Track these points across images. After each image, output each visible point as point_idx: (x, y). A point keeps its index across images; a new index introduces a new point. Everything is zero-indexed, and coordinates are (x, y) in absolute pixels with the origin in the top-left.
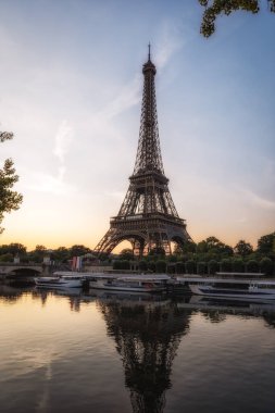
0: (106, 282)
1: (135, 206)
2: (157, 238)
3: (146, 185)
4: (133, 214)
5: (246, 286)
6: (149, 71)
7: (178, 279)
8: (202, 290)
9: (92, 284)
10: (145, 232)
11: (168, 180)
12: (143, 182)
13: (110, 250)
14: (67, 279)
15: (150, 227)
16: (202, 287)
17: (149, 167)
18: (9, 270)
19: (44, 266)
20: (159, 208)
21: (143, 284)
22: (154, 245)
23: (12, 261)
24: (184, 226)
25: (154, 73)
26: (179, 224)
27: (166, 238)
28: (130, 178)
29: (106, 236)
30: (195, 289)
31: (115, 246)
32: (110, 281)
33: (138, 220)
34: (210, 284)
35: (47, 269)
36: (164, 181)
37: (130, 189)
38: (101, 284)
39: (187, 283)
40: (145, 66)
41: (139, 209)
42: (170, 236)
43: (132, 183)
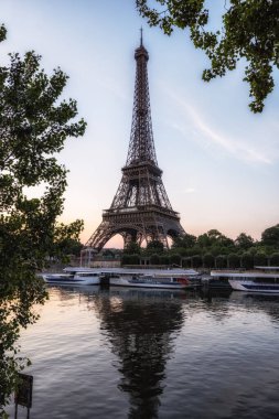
0: (131, 278)
1: (128, 198)
3: (140, 177)
4: (126, 207)
6: (141, 56)
7: (213, 274)
8: (245, 286)
9: (112, 281)
10: (140, 225)
11: (161, 172)
12: (137, 173)
15: (145, 219)
16: (246, 283)
17: (142, 157)
20: (153, 200)
21: (175, 279)
22: (150, 239)
24: (178, 219)
25: (147, 58)
26: (172, 217)
27: (163, 232)
28: (123, 170)
29: (99, 230)
30: (237, 285)
31: (107, 239)
33: (131, 213)
34: (249, 279)
36: (158, 173)
37: (123, 180)
38: (124, 281)
39: (222, 278)
40: (137, 51)
41: (132, 202)
42: (166, 229)
43: (125, 174)
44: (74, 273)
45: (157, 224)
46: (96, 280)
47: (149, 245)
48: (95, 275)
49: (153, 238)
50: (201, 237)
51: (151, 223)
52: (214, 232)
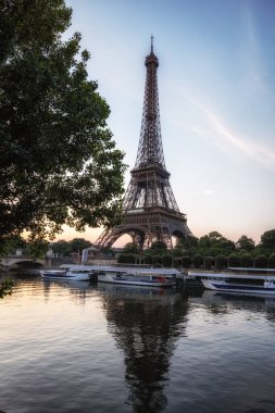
0: (115, 276)
1: (136, 200)
2: (158, 231)
3: (147, 179)
4: (133, 208)
5: (262, 282)
6: (152, 63)
7: (190, 273)
8: (215, 285)
9: (100, 278)
10: (146, 226)
11: (169, 175)
12: (145, 176)
13: (110, 244)
14: (74, 272)
15: (151, 221)
16: (214, 282)
17: (150, 161)
18: (12, 262)
19: (47, 259)
20: (160, 202)
21: (153, 278)
22: (155, 239)
23: (15, 253)
24: (185, 221)
25: (157, 65)
26: (180, 219)
27: (168, 233)
28: (131, 172)
29: (107, 230)
30: (208, 284)
31: (115, 239)
32: (119, 275)
33: (138, 215)
34: (221, 279)
35: (50, 262)
36: (166, 175)
37: (131, 182)
38: (109, 278)
39: (198, 278)
40: (148, 58)
41: (140, 203)
42: (171, 231)
43: (133, 176)
44: (68, 270)
45: (162, 225)
46: (86, 276)
47: (154, 245)
48: (86, 272)
49: (158, 238)
50: (202, 238)
51: (156, 224)
52: (215, 234)
